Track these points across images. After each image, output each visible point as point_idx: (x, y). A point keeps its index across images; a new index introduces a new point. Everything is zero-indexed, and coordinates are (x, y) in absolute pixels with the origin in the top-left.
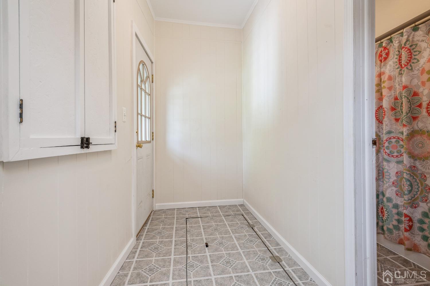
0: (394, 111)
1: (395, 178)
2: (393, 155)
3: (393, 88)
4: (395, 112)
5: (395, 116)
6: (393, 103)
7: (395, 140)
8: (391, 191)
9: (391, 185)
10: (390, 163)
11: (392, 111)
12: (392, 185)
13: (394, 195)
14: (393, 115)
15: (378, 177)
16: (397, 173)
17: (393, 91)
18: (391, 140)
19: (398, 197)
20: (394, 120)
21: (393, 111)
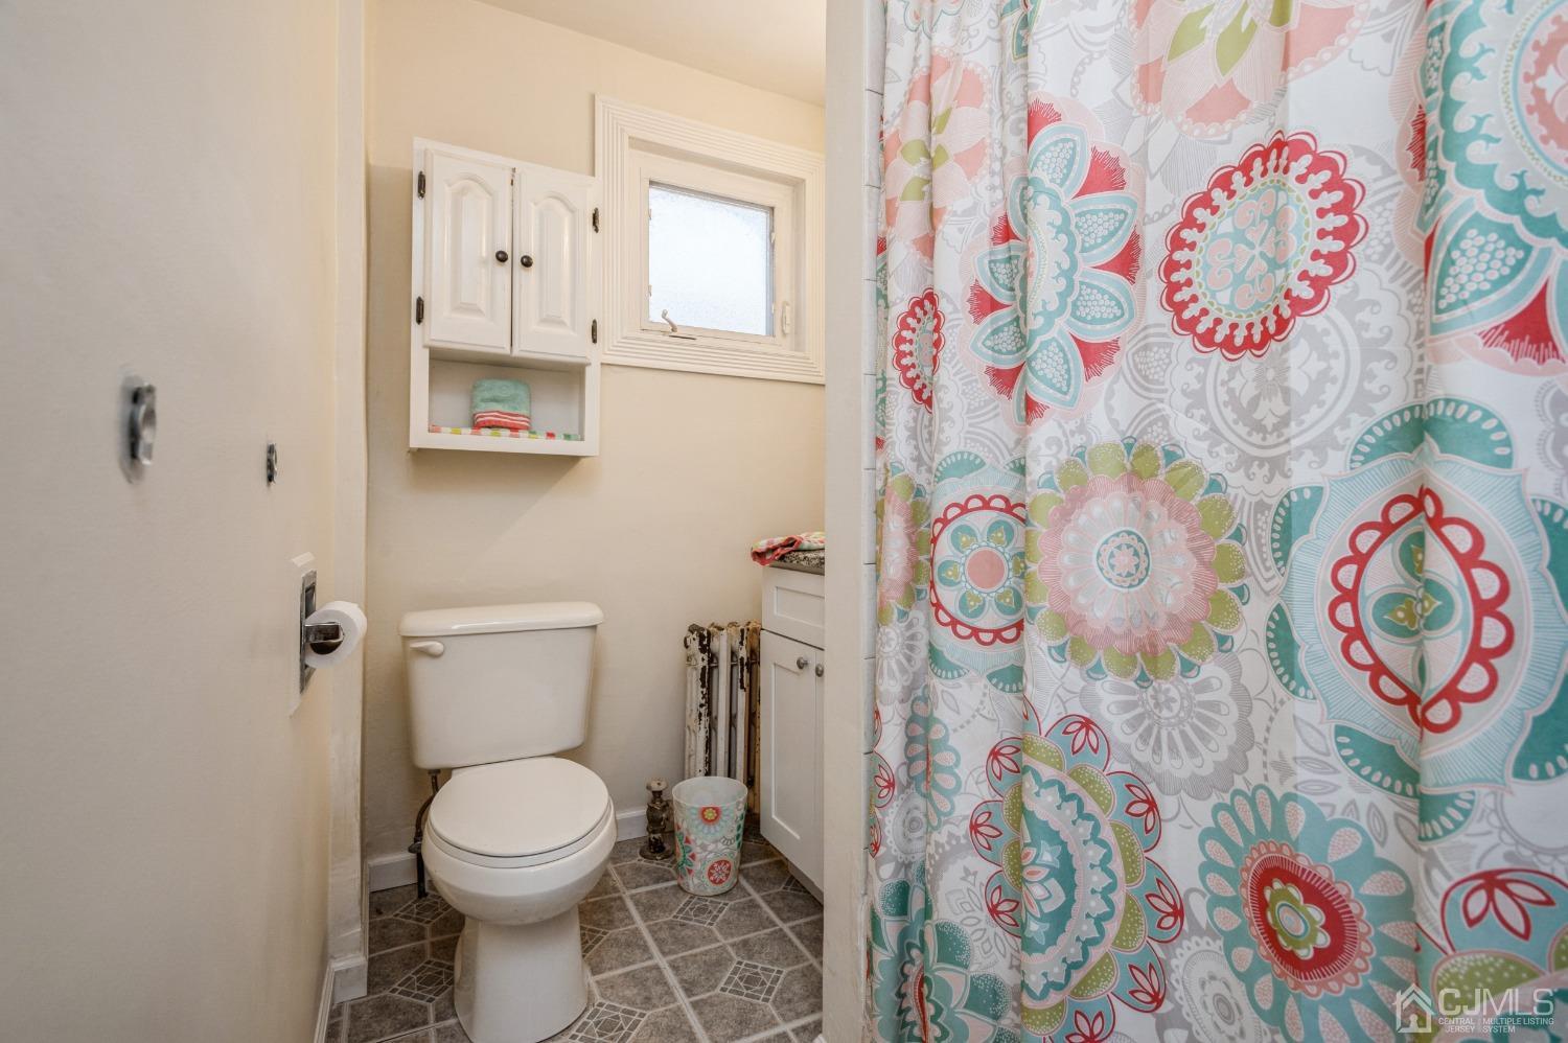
0: (988, 319)
1: (985, 793)
2: (979, 623)
3: (987, 161)
4: (992, 323)
5: (993, 349)
6: (986, 261)
7: (988, 517)
8: (963, 879)
9: (963, 841)
10: (961, 681)
11: (977, 321)
12: (965, 837)
13: (978, 913)
14: (983, 343)
15: (904, 768)
16: (995, 754)
17: (987, 180)
18: (968, 519)
19: (999, 930)
20: (988, 379)
21: (985, 315)
